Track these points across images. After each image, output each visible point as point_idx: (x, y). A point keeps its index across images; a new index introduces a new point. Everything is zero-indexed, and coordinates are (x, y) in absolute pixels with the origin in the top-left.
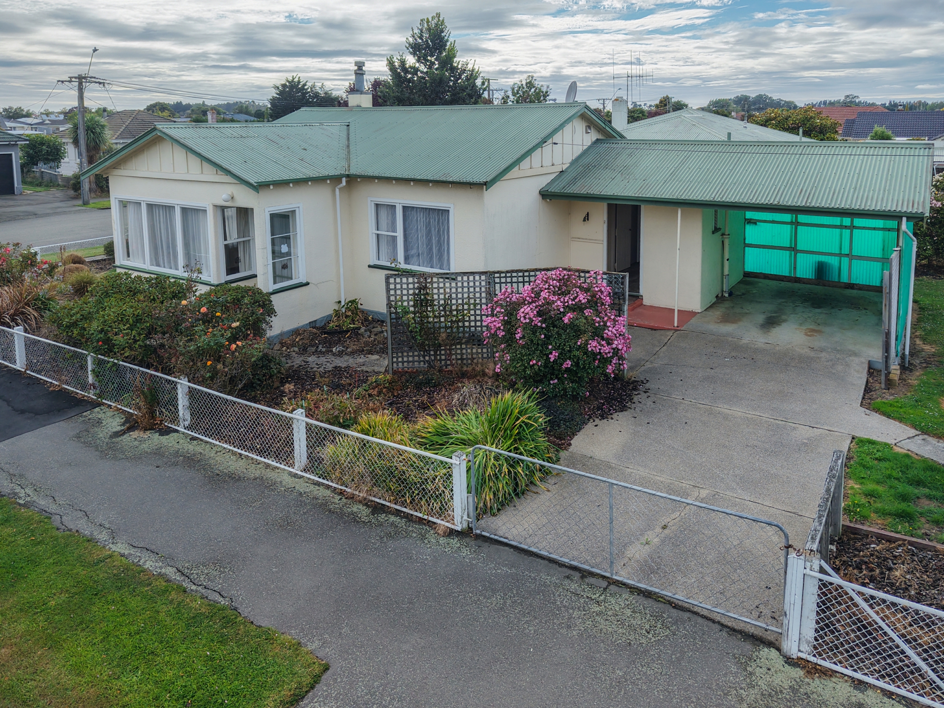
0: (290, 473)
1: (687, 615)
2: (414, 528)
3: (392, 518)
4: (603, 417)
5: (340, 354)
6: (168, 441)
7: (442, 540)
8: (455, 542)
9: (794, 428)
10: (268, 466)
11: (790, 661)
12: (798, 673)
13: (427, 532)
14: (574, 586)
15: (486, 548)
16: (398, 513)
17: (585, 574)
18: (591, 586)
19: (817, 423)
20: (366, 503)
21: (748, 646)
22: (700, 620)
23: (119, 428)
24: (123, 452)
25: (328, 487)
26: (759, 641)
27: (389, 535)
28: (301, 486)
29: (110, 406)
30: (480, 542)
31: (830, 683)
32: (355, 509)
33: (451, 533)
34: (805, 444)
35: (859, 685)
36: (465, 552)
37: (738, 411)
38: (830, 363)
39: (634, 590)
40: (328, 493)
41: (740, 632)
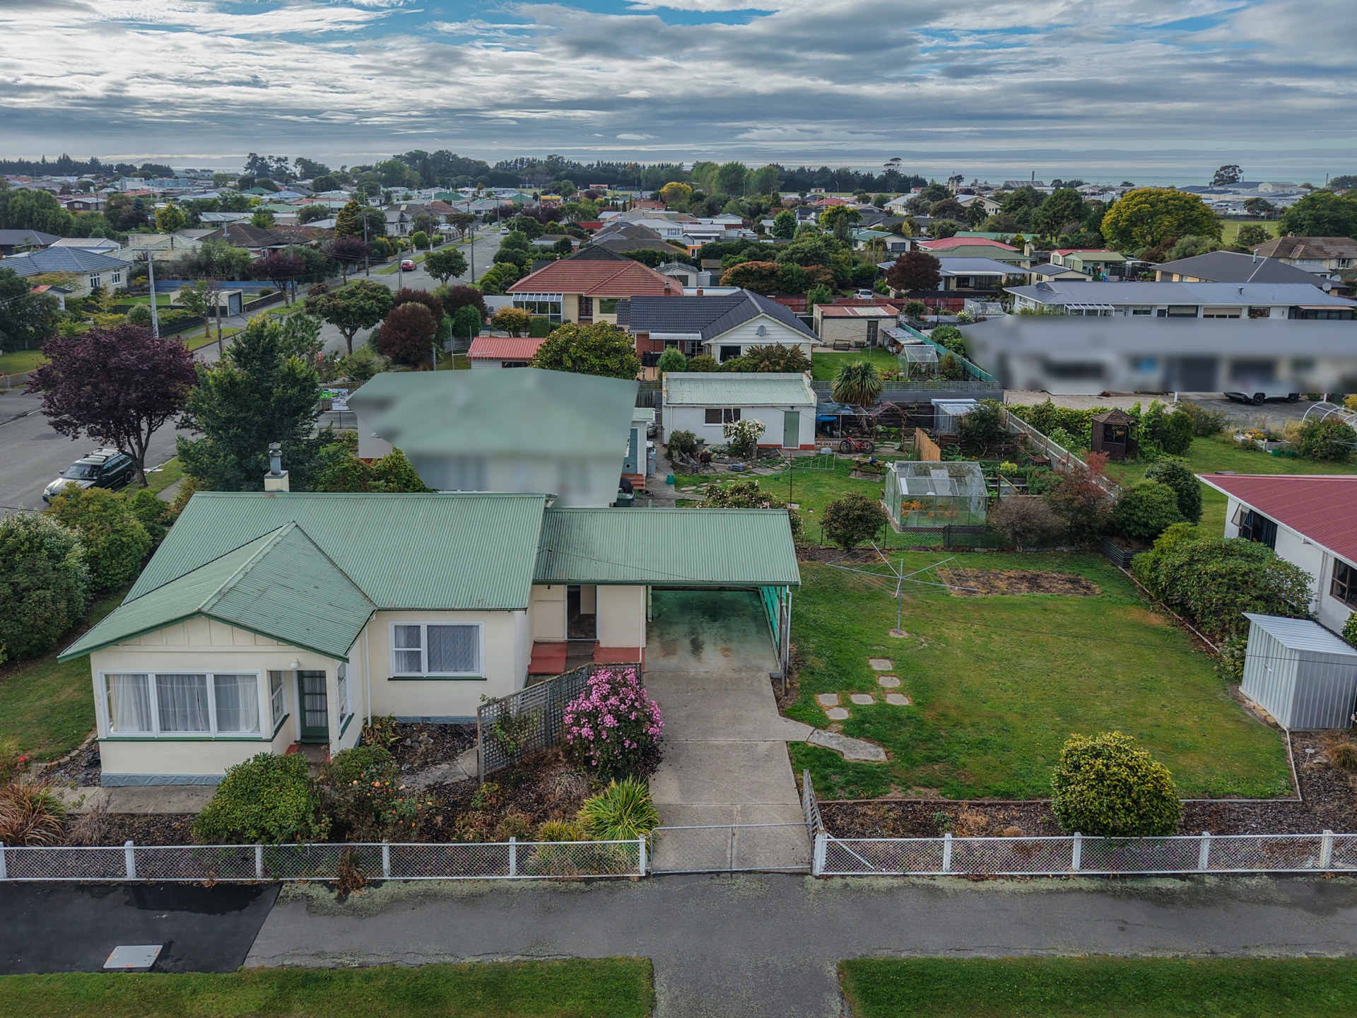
0: (507, 880)
1: (770, 875)
2: (618, 883)
3: (602, 883)
5: (412, 772)
6: (388, 889)
7: (640, 884)
9: (756, 745)
10: (488, 880)
11: (818, 878)
12: (822, 881)
13: (628, 882)
14: (717, 881)
15: (664, 879)
16: (601, 879)
17: (718, 873)
18: (724, 878)
19: (765, 738)
20: (581, 880)
21: (800, 878)
22: (777, 875)
23: (334, 895)
24: (369, 909)
25: (546, 879)
26: (803, 874)
27: (609, 892)
29: (292, 881)
30: (656, 878)
31: (833, 880)
32: (574, 886)
33: (641, 879)
34: (767, 755)
35: (843, 877)
36: (656, 886)
37: (720, 740)
38: (750, 681)
39: (743, 872)
40: (547, 882)
41: (794, 873)
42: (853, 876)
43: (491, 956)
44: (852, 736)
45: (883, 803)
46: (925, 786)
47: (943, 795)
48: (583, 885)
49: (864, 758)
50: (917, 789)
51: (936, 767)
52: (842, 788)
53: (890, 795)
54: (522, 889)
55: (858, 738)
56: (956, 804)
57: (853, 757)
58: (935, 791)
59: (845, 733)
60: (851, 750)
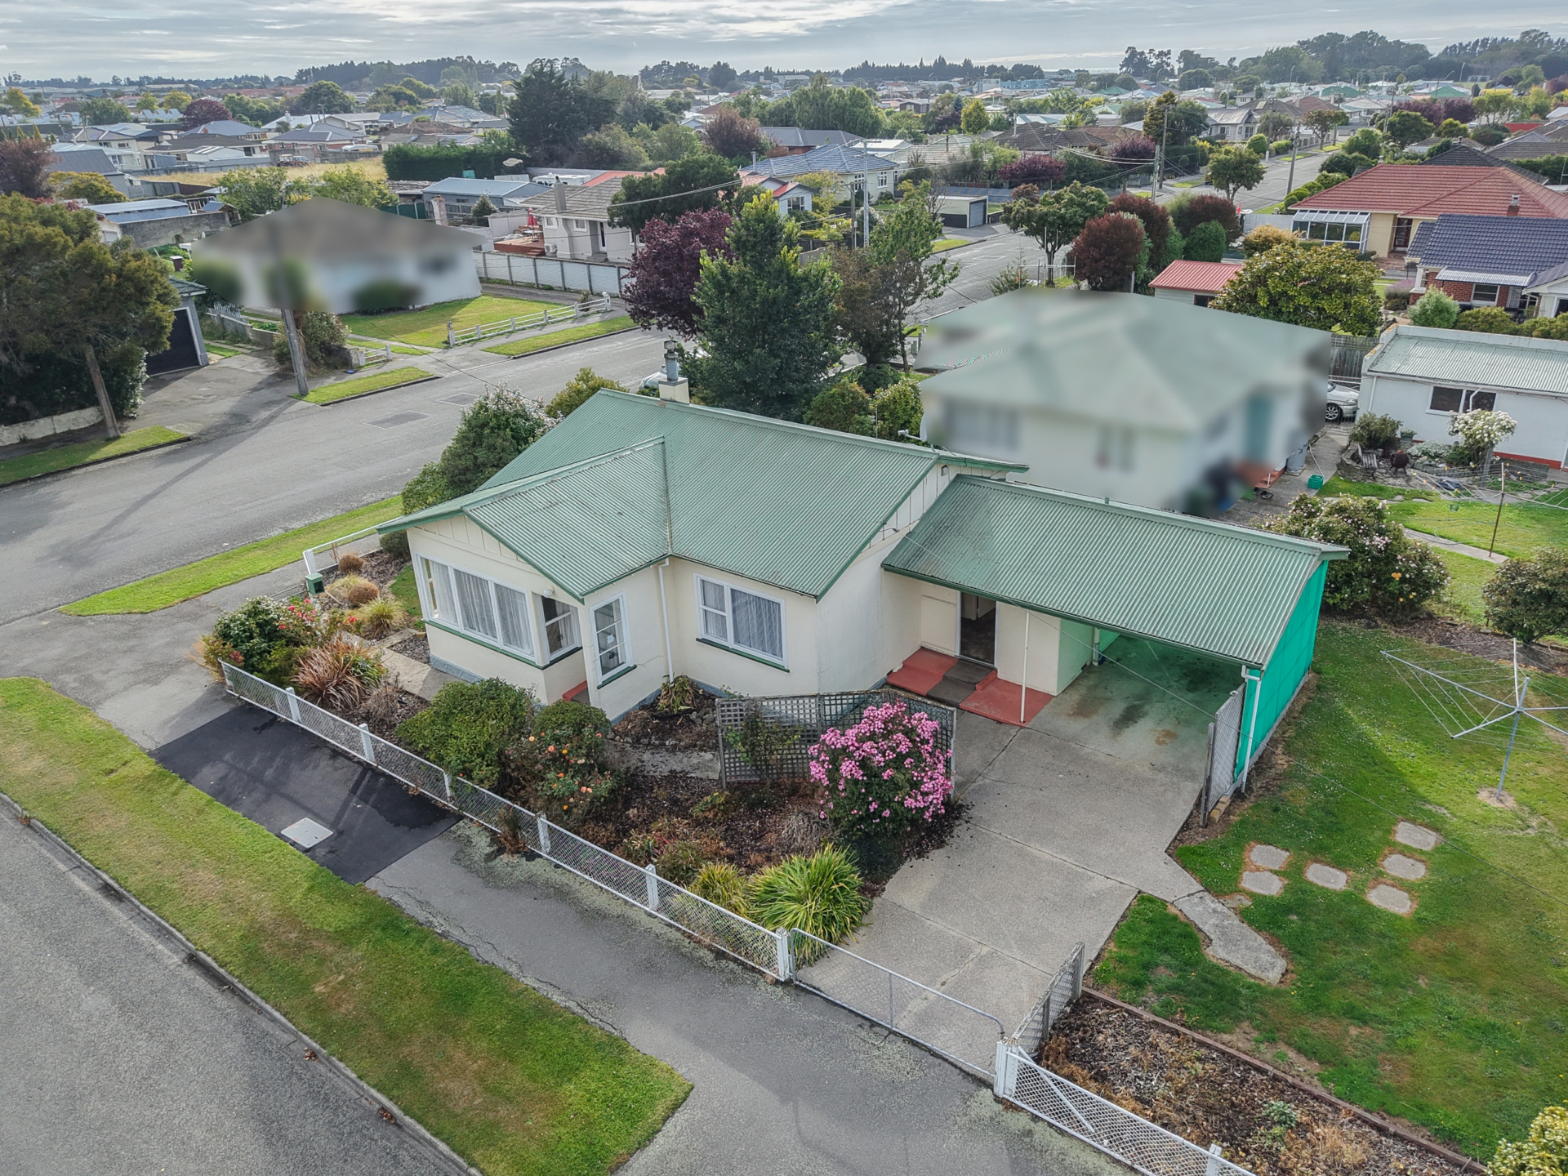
0: (646, 912)
1: (940, 1061)
2: (748, 975)
3: (732, 965)
4: (920, 855)
5: (673, 750)
6: (535, 866)
7: (770, 988)
8: (779, 990)
9: (1091, 878)
10: (626, 902)
11: (997, 1099)
12: (1001, 1107)
13: (758, 980)
14: (863, 1034)
15: (803, 997)
16: (735, 960)
17: (873, 1024)
18: (876, 1033)
19: (1113, 873)
20: (710, 948)
21: (973, 1087)
22: (947, 1065)
23: (489, 850)
24: (501, 880)
25: (678, 929)
26: (982, 1084)
27: (728, 980)
28: (658, 928)
29: (472, 820)
30: (798, 992)
31: (1016, 1115)
32: (701, 954)
33: (777, 982)
34: (1092, 899)
35: (1035, 1118)
36: (787, 999)
37: (1045, 853)
38: (1163, 788)
39: (906, 1039)
40: (679, 935)
41: (972, 1075)
42: (1051, 1125)
43: (550, 988)
44: (1251, 923)
45: (1201, 1044)
46: (1300, 1051)
47: (1322, 1080)
48: (711, 956)
49: (1239, 963)
50: (1283, 1048)
51: (1354, 1031)
52: (1159, 992)
53: (1226, 1037)
54: (648, 930)
55: (1258, 930)
56: (1331, 1104)
57: (1222, 954)
58: (1314, 1067)
59: (1245, 915)
60: (1229, 941)
